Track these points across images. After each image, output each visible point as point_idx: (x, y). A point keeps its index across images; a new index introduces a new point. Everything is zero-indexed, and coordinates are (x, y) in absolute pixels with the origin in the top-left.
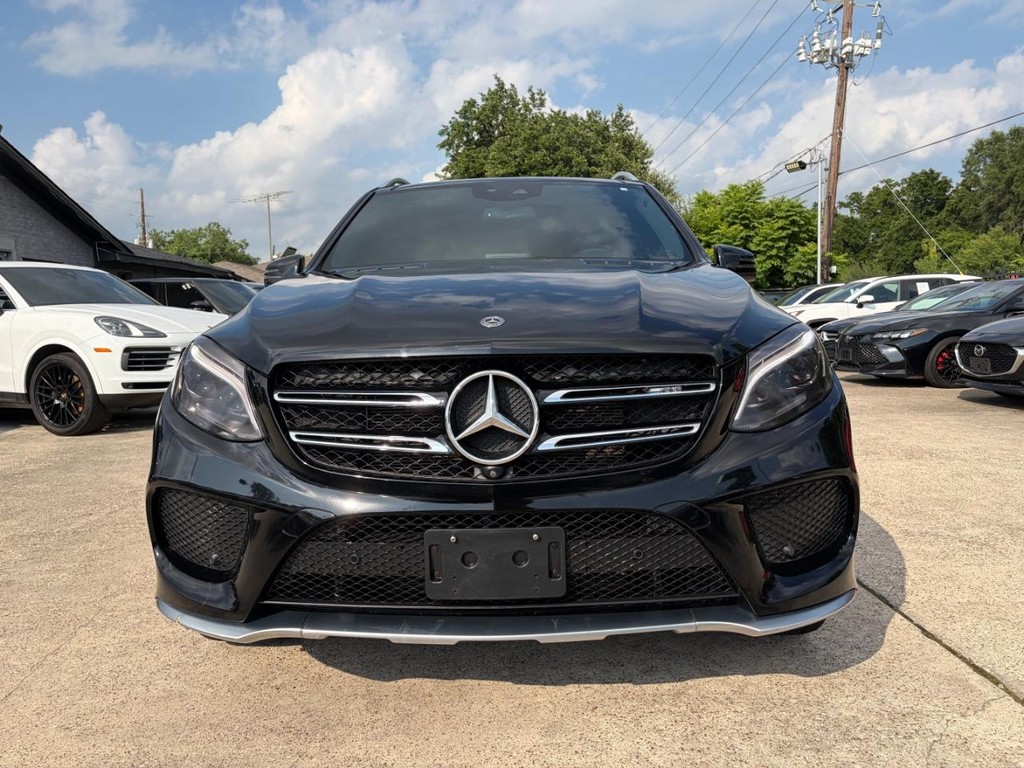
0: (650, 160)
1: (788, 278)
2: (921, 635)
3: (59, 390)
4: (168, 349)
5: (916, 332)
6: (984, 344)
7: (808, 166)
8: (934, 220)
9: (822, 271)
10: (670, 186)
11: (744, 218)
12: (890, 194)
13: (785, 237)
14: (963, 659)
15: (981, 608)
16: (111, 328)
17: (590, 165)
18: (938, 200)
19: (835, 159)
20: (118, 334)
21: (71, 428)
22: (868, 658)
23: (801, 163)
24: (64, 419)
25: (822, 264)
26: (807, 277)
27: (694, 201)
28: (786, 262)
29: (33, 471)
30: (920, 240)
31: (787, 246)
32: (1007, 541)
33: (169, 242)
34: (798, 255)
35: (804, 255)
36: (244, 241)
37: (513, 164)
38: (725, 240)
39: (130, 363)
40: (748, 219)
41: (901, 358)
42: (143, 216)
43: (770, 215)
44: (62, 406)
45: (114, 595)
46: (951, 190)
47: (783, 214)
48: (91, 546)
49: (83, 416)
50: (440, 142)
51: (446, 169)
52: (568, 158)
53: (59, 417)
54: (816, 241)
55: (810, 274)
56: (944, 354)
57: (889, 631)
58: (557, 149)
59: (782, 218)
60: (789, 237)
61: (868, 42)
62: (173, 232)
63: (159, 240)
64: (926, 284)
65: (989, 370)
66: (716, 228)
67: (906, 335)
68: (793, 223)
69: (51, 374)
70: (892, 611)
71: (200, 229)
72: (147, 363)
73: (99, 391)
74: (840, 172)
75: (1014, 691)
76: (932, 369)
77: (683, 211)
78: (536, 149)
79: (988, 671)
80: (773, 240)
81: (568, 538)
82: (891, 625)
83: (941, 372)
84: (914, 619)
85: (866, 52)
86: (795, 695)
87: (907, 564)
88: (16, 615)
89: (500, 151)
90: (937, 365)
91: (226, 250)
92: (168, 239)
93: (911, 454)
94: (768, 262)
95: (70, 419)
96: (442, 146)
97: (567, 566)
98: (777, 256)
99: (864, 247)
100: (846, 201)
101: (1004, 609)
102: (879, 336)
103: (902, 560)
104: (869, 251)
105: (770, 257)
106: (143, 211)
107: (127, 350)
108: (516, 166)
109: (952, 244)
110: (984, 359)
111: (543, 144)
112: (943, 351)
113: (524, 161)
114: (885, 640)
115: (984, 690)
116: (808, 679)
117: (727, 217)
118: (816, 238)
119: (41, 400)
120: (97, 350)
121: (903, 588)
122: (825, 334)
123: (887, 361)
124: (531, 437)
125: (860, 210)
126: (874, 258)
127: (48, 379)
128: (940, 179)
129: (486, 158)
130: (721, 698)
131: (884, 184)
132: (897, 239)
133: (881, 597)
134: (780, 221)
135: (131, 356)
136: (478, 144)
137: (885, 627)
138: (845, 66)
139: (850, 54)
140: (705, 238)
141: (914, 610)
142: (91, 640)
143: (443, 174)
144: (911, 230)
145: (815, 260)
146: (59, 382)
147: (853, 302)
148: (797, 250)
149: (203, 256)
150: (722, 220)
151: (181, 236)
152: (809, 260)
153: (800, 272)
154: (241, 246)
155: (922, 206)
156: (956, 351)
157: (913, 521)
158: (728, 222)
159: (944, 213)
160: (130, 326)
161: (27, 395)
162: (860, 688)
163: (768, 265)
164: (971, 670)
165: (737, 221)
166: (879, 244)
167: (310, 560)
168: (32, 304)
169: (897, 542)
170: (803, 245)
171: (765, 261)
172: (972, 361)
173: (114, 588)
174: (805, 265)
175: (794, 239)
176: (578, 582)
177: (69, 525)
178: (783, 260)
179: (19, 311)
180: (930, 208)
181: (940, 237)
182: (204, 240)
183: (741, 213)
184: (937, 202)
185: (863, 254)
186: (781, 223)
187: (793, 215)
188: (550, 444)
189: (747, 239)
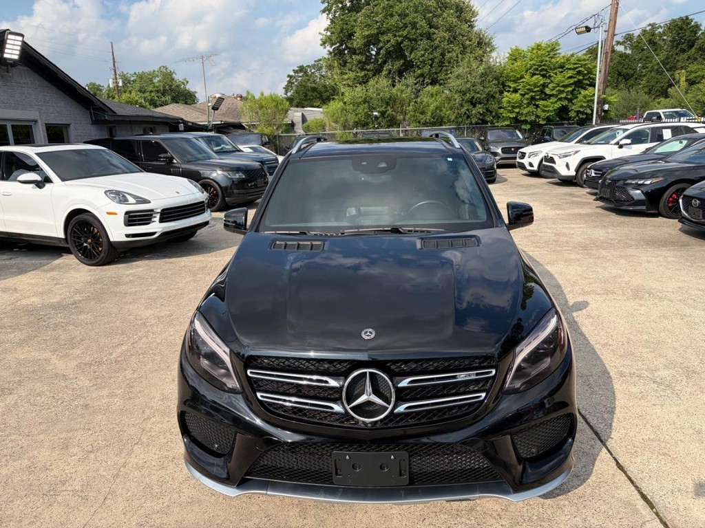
0: (475, 19)
1: (572, 114)
2: (616, 467)
3: (86, 237)
4: (152, 210)
5: (655, 180)
6: (699, 199)
7: (592, 30)
8: (685, 56)
9: (597, 108)
10: (490, 40)
11: (543, 70)
12: (653, 35)
13: (572, 84)
14: (636, 487)
15: (655, 444)
16: (116, 198)
17: (430, 28)
18: (689, 40)
19: (612, 24)
20: (120, 202)
21: (97, 260)
22: (582, 484)
23: (587, 27)
24: (91, 256)
25: (598, 103)
26: (586, 114)
27: (508, 55)
28: (571, 102)
29: (80, 301)
30: (674, 71)
31: (574, 90)
32: (684, 383)
33: (133, 81)
34: (580, 97)
35: (585, 97)
36: (185, 80)
37: (376, 26)
38: (528, 87)
39: (129, 221)
40: (546, 70)
41: (643, 197)
42: (114, 62)
43: (562, 67)
44: (89, 247)
45: (149, 418)
46: (700, 32)
47: (572, 66)
48: (128, 374)
49: (102, 255)
50: (322, 9)
51: (327, 29)
52: (415, 22)
53: (87, 254)
54: (594, 86)
55: (589, 111)
56: (674, 195)
57: (597, 463)
58: (407, 15)
59: (570, 69)
60: (575, 83)
62: (135, 74)
63: (126, 80)
64: (669, 130)
65: (701, 217)
66: (522, 77)
67: (648, 182)
68: (579, 73)
69: (80, 227)
70: (602, 445)
71: (154, 71)
72: (139, 220)
73: (111, 240)
74: (615, 33)
75: (661, 515)
76: (664, 205)
77: (498, 64)
78: (392, 16)
79: (649, 497)
80: (563, 86)
81: (410, 456)
82: (599, 458)
83: (670, 208)
84: (613, 453)
86: (536, 514)
87: (617, 403)
88: (96, 434)
89: (365, 17)
90: (668, 203)
91: (173, 87)
92: (132, 79)
93: (637, 294)
94: (558, 103)
95: (95, 256)
96: (324, 11)
97: (410, 468)
98: (566, 98)
99: (633, 75)
100: (621, 40)
101: (669, 446)
102: (629, 181)
103: (615, 399)
104: (636, 79)
105: (560, 99)
106: (114, 59)
107: (127, 213)
108: (377, 29)
109: (697, 74)
110: (698, 209)
111: (396, 13)
112: (674, 193)
113: (383, 25)
114: (594, 471)
115: (644, 513)
116: (545, 501)
117: (530, 69)
118: (595, 83)
119: (75, 243)
120: (109, 213)
121: (611, 425)
122: (593, 171)
123: (633, 199)
124: (390, 407)
125: (632, 47)
126: (640, 84)
127: (77, 229)
128: (693, 24)
129: (355, 21)
130: (495, 514)
131: (650, 27)
132: (657, 70)
133: (597, 434)
134: (570, 72)
135: (130, 217)
136: (350, 10)
137: (595, 459)
140: (513, 86)
141: (615, 445)
142: (142, 456)
143: (324, 33)
144: (668, 63)
145: (593, 101)
146: (85, 232)
147: (615, 144)
148: (580, 93)
149: (158, 91)
150: (527, 71)
151: (141, 77)
152: (588, 101)
153: (581, 110)
154: (183, 83)
155: (678, 44)
156: (681, 201)
157: (627, 362)
158: (530, 73)
159: (693, 50)
160: (127, 195)
161: (66, 239)
162: (574, 509)
163: (558, 105)
164: (639, 497)
165: (537, 72)
166: (643, 74)
167: (271, 459)
168: (63, 180)
169: (614, 381)
170: (585, 89)
171: (556, 102)
172: (690, 208)
173: (147, 412)
174: (585, 105)
175: (579, 85)
176: (416, 476)
177: (111, 354)
178: (570, 100)
179: (56, 184)
180: (683, 46)
181: (689, 69)
182: (157, 79)
183: (541, 66)
184: (688, 42)
185: (631, 82)
186: (570, 73)
187: (579, 67)
188: (401, 409)
189: (545, 86)
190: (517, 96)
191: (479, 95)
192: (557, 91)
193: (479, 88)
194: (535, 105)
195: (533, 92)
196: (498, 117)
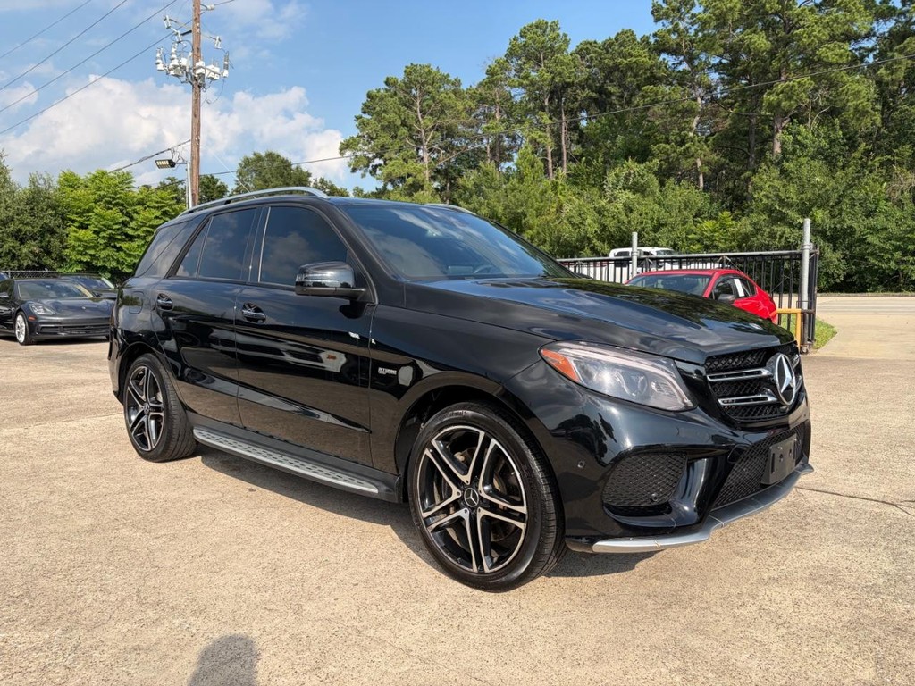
7: (177, 165)
11: (118, 204)
19: (196, 162)
23: (170, 161)
38: (104, 222)
40: (123, 205)
43: (142, 203)
47: (155, 204)
59: (154, 207)
61: (217, 70)
66: (89, 210)
68: (166, 213)
85: (216, 78)
117: (100, 201)
138: (198, 83)
139: (202, 75)
140: (78, 220)
150: (96, 203)
165: (111, 206)
183: (114, 199)
189: (124, 224)
190: (87, 235)
191: (29, 228)
192: (143, 232)
193: (28, 218)
194: (115, 247)
195: (112, 229)
196: (62, 260)
